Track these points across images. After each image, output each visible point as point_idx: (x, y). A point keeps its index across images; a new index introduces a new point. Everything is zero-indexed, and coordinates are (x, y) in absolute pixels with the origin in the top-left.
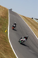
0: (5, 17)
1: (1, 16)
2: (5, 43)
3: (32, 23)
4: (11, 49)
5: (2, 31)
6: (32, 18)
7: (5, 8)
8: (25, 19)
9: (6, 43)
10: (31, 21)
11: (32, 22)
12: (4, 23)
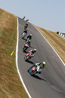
0: (12, 30)
1: (5, 29)
2: (11, 74)
3: (56, 41)
4: (21, 84)
5: (6, 54)
6: (58, 33)
7: (11, 15)
8: (46, 35)
9: (13, 73)
10: (56, 37)
11: (58, 39)
12: (9, 41)
